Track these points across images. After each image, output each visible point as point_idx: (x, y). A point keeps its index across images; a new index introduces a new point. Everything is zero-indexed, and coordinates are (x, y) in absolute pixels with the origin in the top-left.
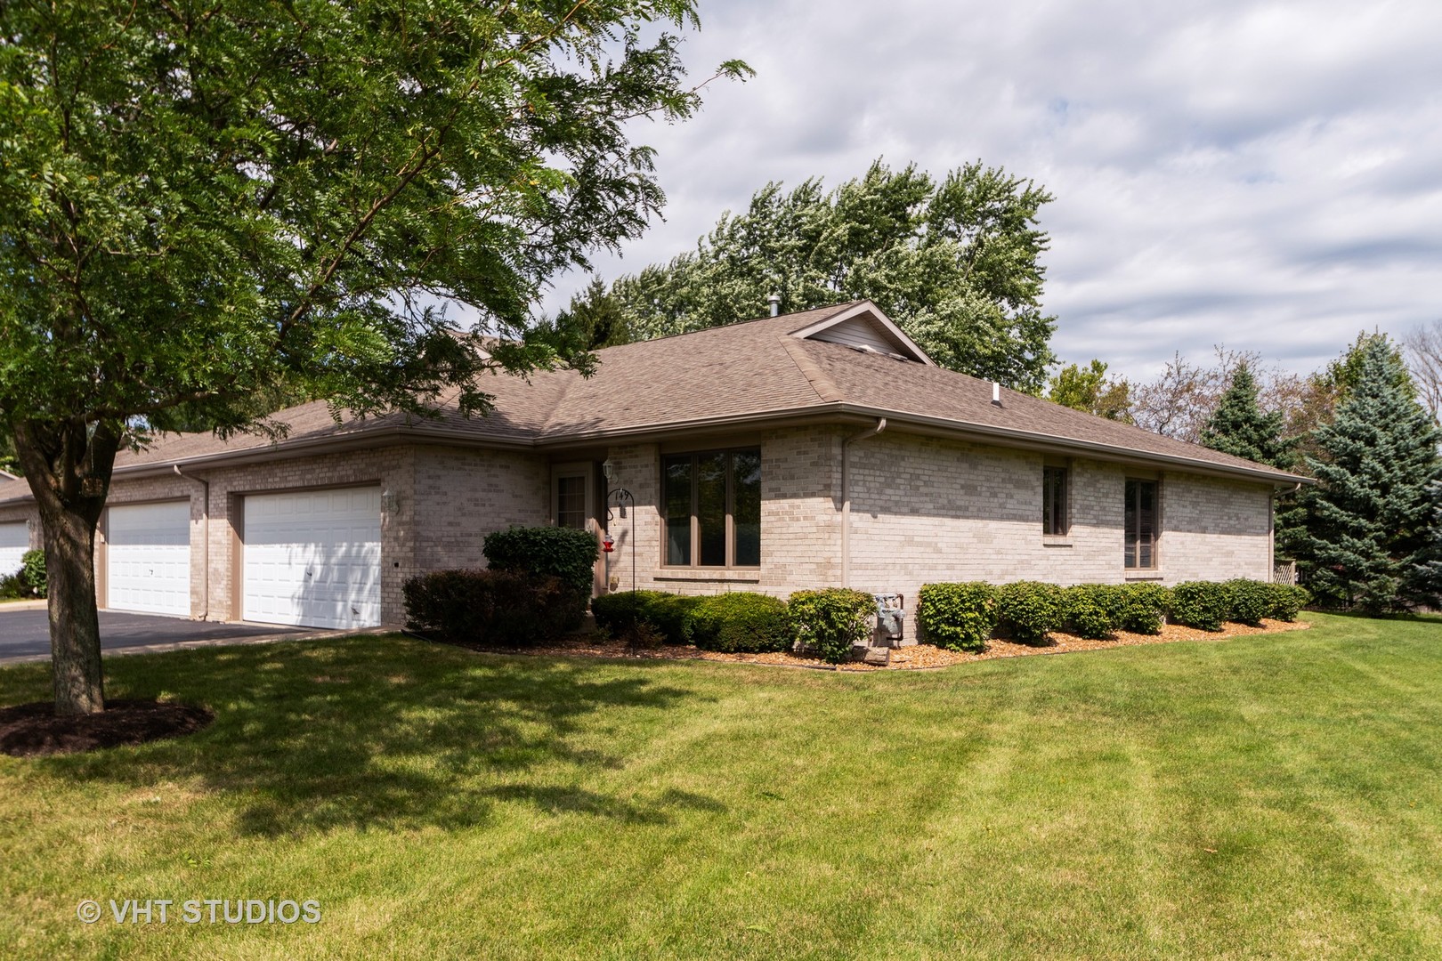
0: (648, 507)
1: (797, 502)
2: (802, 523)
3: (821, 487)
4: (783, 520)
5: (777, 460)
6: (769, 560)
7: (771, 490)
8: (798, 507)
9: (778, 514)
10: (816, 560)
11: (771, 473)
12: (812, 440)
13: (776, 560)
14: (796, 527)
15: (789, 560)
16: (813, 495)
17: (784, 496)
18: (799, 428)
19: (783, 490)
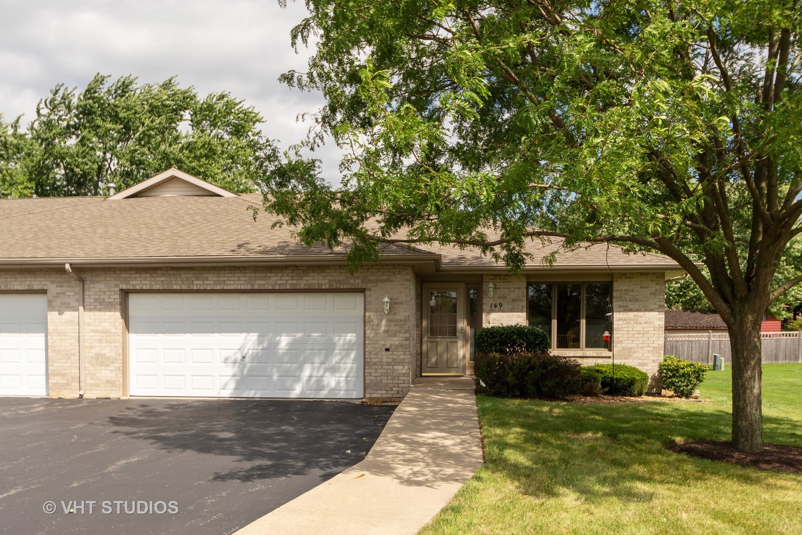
0: (520, 314)
1: (641, 314)
2: (643, 325)
3: (657, 307)
4: (630, 323)
5: (625, 290)
6: (619, 345)
7: (620, 307)
8: (641, 317)
9: (626, 320)
10: (653, 345)
11: (621, 297)
12: (651, 281)
13: (624, 345)
14: (639, 328)
15: (633, 345)
16: (652, 310)
17: (631, 310)
18: (642, 274)
19: (630, 307)
